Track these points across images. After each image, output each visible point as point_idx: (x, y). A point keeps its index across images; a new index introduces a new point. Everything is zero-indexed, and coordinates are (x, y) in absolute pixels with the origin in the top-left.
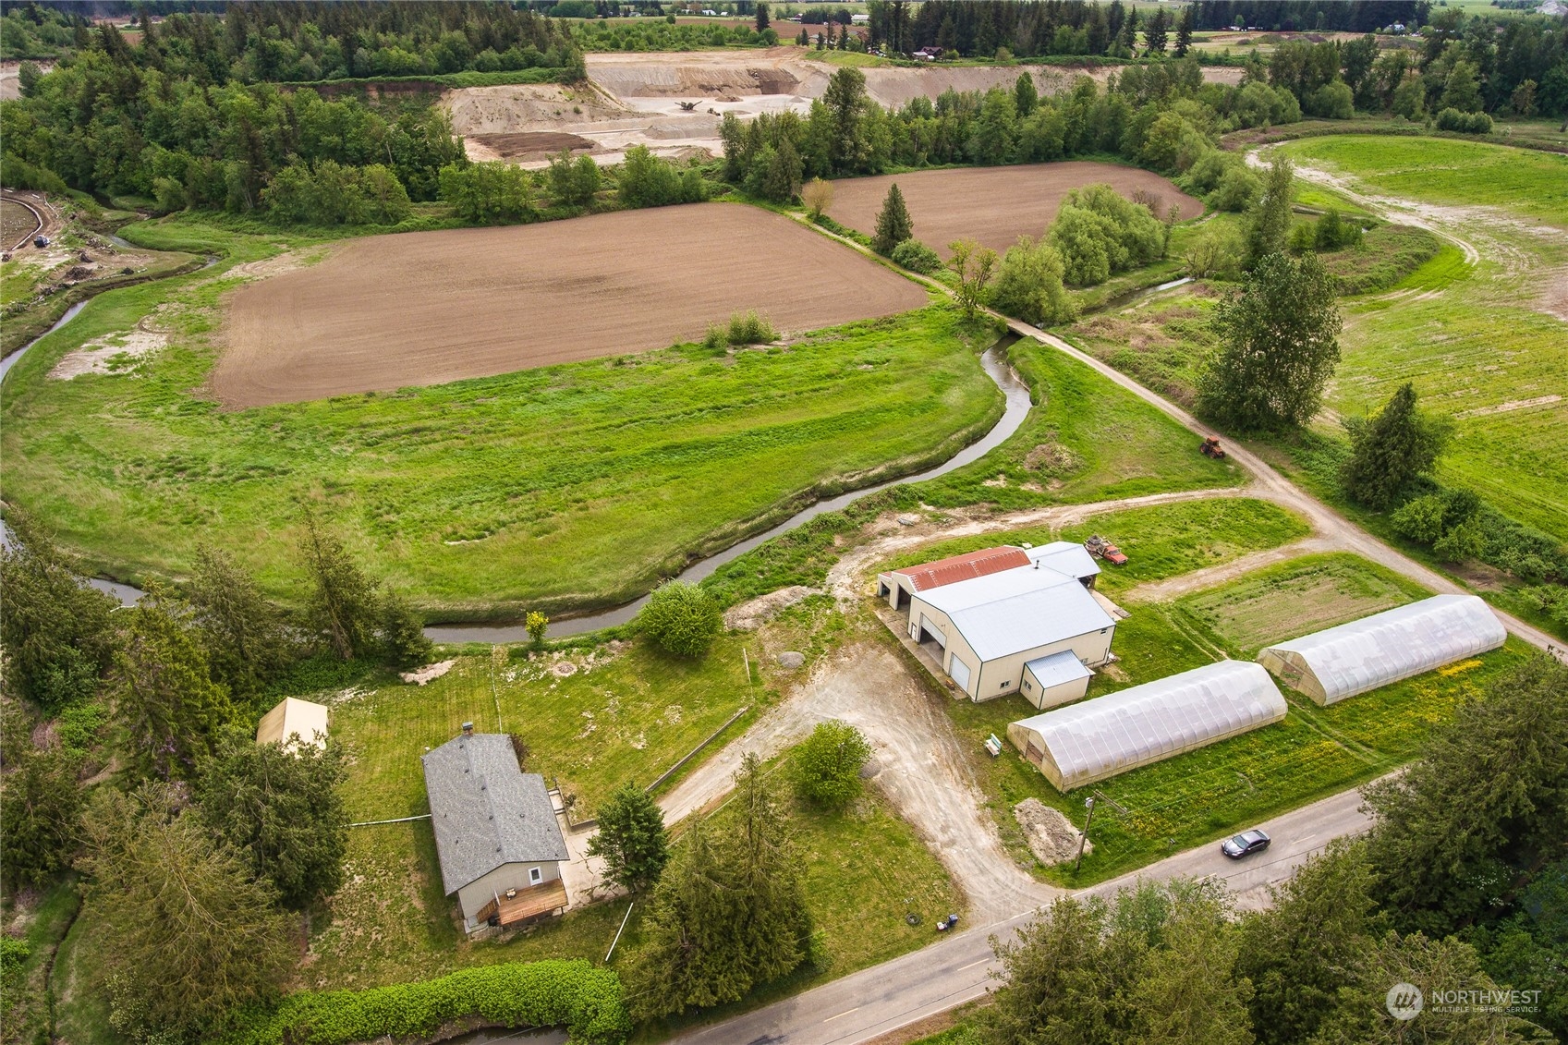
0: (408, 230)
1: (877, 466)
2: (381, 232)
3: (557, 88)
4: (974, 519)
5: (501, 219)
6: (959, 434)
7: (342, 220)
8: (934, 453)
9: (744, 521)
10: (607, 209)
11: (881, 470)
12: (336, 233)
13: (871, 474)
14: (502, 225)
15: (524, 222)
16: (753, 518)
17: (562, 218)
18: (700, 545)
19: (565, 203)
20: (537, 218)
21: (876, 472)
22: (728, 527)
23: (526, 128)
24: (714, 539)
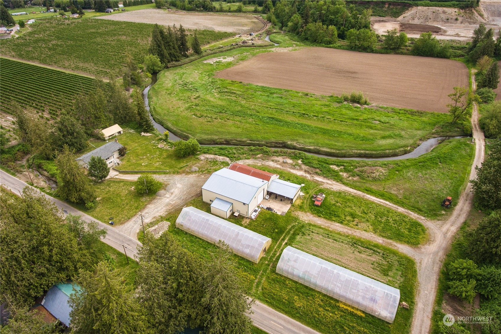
0: (331, 47)
1: (312, 146)
2: (323, 46)
3: (456, 10)
4: (305, 171)
5: (360, 50)
6: (359, 151)
7: (315, 41)
8: (338, 152)
9: (250, 141)
10: (402, 54)
11: (312, 148)
12: (312, 44)
13: (307, 147)
14: (360, 51)
15: (367, 52)
16: (254, 141)
17: (382, 53)
18: (231, 140)
19: (386, 48)
20: (372, 51)
21: (309, 147)
22: (244, 139)
23: (430, 24)
24: (236, 140)
